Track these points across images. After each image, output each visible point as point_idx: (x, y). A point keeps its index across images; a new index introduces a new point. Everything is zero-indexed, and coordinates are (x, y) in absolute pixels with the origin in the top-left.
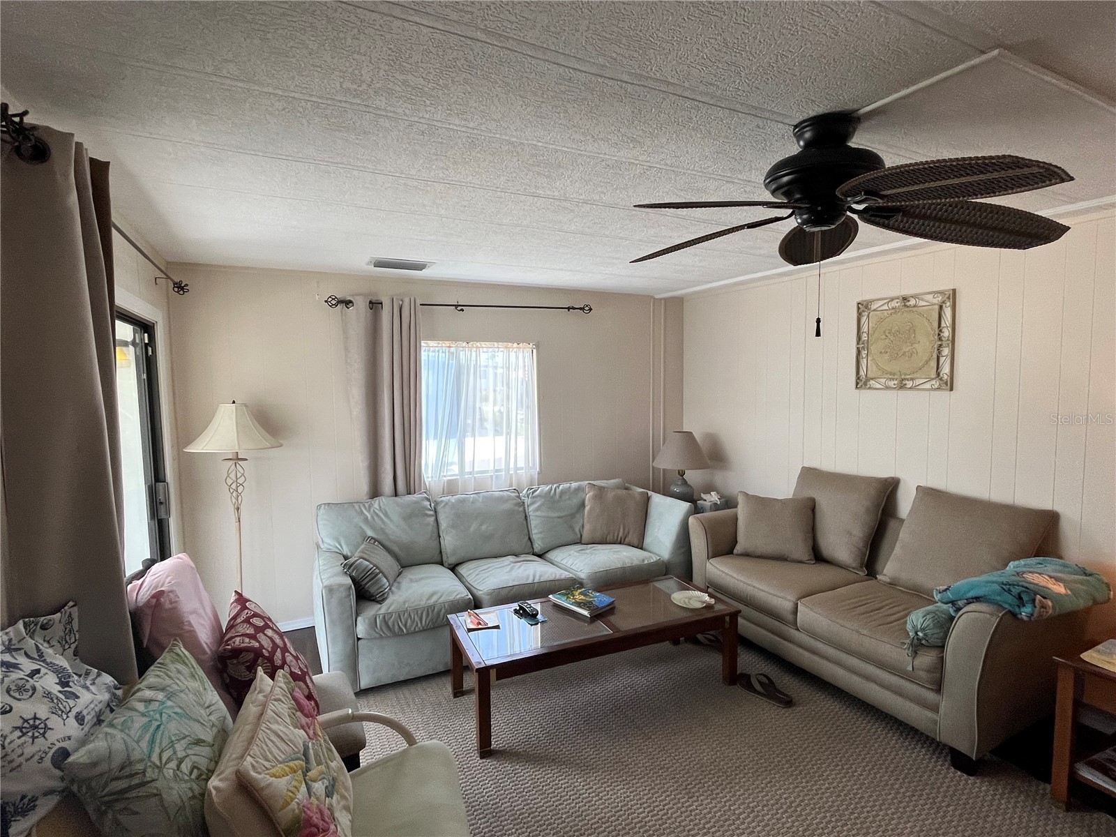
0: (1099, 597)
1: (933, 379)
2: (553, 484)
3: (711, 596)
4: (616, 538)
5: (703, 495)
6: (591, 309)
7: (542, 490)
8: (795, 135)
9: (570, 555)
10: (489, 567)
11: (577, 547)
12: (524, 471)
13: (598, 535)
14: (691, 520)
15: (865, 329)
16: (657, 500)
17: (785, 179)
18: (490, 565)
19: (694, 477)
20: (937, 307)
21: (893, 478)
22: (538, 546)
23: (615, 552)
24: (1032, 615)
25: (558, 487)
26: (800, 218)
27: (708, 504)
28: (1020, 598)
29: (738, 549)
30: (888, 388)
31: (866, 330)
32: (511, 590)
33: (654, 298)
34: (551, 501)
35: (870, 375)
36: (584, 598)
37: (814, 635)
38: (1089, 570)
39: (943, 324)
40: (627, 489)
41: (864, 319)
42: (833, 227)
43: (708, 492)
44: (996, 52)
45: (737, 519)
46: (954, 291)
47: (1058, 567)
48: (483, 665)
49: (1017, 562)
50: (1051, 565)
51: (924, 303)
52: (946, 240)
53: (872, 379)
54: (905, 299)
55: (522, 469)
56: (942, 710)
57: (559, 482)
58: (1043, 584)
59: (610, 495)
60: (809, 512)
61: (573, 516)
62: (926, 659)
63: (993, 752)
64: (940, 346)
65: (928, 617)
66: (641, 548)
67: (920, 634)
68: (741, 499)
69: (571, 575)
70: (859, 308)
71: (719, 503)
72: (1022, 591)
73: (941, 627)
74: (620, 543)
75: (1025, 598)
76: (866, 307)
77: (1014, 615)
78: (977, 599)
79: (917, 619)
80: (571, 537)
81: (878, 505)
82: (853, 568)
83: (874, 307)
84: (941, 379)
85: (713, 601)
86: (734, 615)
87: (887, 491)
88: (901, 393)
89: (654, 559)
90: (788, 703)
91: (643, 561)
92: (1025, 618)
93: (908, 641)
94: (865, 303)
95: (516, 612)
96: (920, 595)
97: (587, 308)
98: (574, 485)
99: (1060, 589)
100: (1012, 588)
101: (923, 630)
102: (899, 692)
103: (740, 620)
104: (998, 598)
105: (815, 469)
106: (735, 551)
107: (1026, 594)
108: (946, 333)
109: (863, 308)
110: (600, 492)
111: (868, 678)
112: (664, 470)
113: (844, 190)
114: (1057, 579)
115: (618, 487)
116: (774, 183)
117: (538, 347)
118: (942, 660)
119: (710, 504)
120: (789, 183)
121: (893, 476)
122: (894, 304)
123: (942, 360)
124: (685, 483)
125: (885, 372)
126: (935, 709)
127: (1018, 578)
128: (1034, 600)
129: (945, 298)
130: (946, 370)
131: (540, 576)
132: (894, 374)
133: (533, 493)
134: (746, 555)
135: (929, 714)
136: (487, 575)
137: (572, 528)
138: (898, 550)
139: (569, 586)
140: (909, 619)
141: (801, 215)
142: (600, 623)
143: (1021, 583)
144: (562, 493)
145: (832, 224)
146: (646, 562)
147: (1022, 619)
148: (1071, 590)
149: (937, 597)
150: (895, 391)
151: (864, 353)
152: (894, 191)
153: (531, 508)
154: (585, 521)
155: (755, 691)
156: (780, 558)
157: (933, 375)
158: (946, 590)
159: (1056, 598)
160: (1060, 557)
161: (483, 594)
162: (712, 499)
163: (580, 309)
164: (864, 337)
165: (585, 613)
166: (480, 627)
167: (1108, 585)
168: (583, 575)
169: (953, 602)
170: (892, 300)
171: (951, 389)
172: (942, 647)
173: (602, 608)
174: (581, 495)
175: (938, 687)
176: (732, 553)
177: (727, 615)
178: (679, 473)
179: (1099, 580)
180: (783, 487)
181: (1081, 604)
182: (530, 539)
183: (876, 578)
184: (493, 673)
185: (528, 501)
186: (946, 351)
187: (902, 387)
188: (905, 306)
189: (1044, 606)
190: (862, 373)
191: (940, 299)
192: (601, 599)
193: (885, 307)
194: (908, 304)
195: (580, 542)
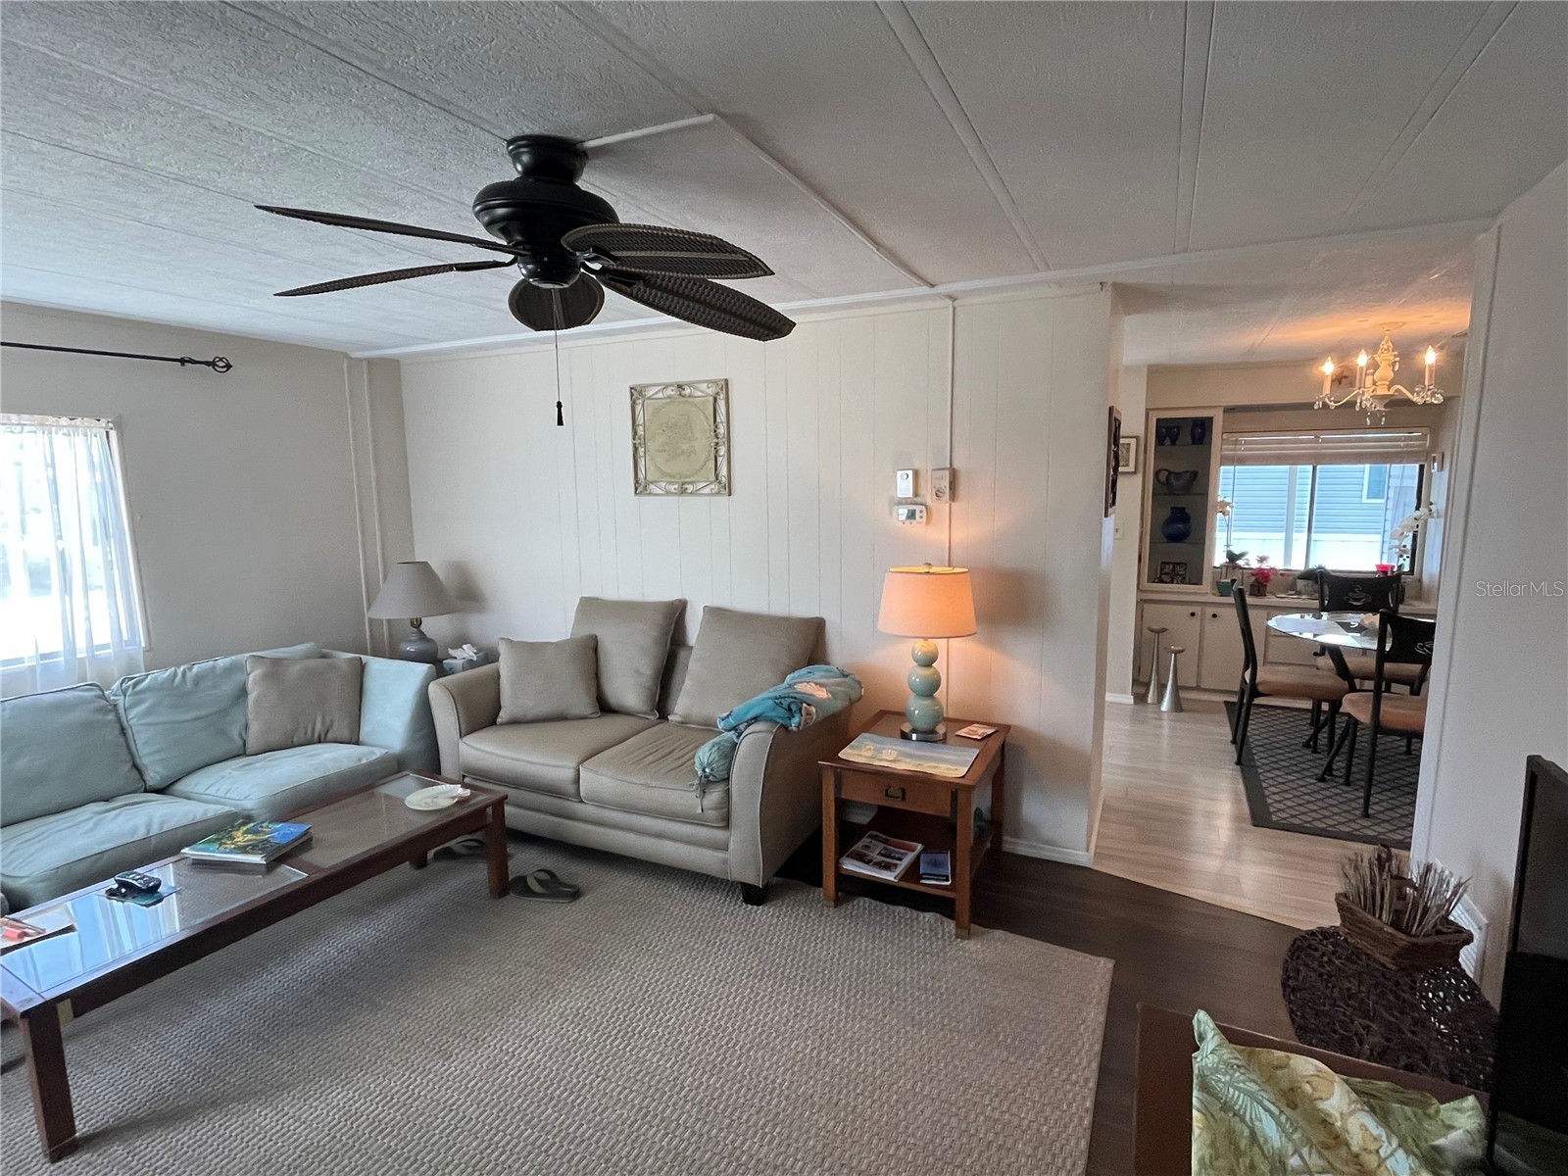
0: (855, 696)
1: (711, 483)
2: (179, 666)
3: (465, 786)
4: (309, 733)
5: (451, 651)
6: (228, 366)
7: (156, 678)
8: (510, 152)
9: (223, 777)
10: (43, 833)
11: (241, 760)
12: (111, 651)
13: (275, 738)
14: (433, 688)
15: (640, 420)
16: (377, 666)
17: (501, 211)
18: (43, 829)
19: (436, 627)
20: (711, 399)
21: (680, 601)
22: (153, 776)
23: (310, 756)
24: (800, 724)
25: (190, 669)
26: (526, 268)
27: (459, 662)
28: (790, 709)
29: (503, 716)
30: (668, 493)
31: (641, 422)
32: (97, 861)
33: (349, 358)
34: (175, 694)
35: (650, 478)
36: (254, 837)
37: (602, 803)
38: (847, 671)
39: (718, 420)
40: (324, 656)
41: (639, 408)
42: (566, 286)
43: (458, 645)
44: (710, 117)
45: (499, 676)
46: (726, 381)
47: (823, 674)
48: (39, 1001)
49: (792, 675)
50: (818, 671)
51: (699, 394)
52: (699, 323)
53: (652, 483)
54: (680, 387)
55: (104, 647)
56: (731, 846)
57: (193, 659)
58: (810, 692)
59: (294, 670)
60: (590, 655)
61: (223, 712)
62: (715, 795)
63: (777, 874)
64: (717, 444)
65: (714, 749)
66: (357, 743)
67: (707, 770)
68: (502, 649)
69: (227, 809)
70: (632, 395)
71: (475, 659)
72: (791, 702)
73: (726, 756)
74: (320, 742)
75: (794, 708)
76: (640, 393)
77: (785, 728)
78: (755, 719)
79: (705, 755)
80: (223, 748)
81: (667, 634)
82: (645, 713)
83: (650, 393)
84: (720, 483)
85: (468, 792)
86: (499, 804)
87: (675, 616)
88: (681, 498)
89: (378, 753)
90: (575, 894)
91: (360, 760)
92: (795, 729)
93: (697, 782)
94: (638, 389)
95: (112, 893)
96: (708, 728)
97: (221, 364)
98: (222, 662)
99: (822, 694)
100: (783, 701)
101: (709, 764)
102: (690, 841)
103: (508, 809)
104: (773, 714)
105: (597, 599)
106: (499, 720)
107: (793, 704)
108: (722, 430)
109: (636, 393)
110: (275, 669)
111: (659, 836)
112: (389, 621)
113: (571, 239)
114: (821, 685)
115: (308, 656)
116: (488, 214)
117: (119, 425)
118: (728, 792)
119: (461, 662)
120: (503, 218)
121: (680, 598)
122: (669, 392)
123: (719, 459)
124: (423, 637)
125: (664, 474)
126: (724, 847)
127: (790, 691)
128: (800, 709)
129: (718, 390)
130: (724, 472)
131: (162, 824)
132: (673, 477)
133: (135, 685)
134: (514, 722)
135: (721, 855)
136: (39, 845)
137: (222, 733)
138: (688, 684)
139: (221, 828)
140: (697, 760)
141: (525, 263)
142: (285, 868)
143: (792, 695)
144: (199, 679)
145: (566, 283)
146: (364, 761)
147: (792, 731)
148: (831, 693)
149: (721, 725)
150: (675, 498)
151: (641, 450)
152: (629, 254)
153: (133, 713)
154: (251, 716)
155: (533, 894)
156: (560, 718)
157: (713, 478)
158: (728, 717)
159: (818, 704)
160: (827, 664)
161: (31, 882)
162: (465, 656)
163: (207, 363)
164: (640, 430)
165: (257, 859)
166: (26, 939)
167: (859, 683)
168: (249, 804)
169: (734, 728)
170: (666, 386)
171: (730, 495)
172: (727, 780)
173: (287, 845)
174: (238, 678)
175: (726, 822)
176: (493, 723)
177: (487, 806)
178: (412, 624)
179: (853, 679)
180: (557, 626)
181: (840, 704)
182: (135, 766)
183: (668, 720)
184: (65, 1009)
185: (121, 700)
186: (723, 450)
187: (683, 492)
188: (680, 394)
189: (809, 714)
190: (641, 476)
191: (711, 391)
192: (284, 833)
193: (660, 395)
194: (683, 393)
195: (243, 753)
